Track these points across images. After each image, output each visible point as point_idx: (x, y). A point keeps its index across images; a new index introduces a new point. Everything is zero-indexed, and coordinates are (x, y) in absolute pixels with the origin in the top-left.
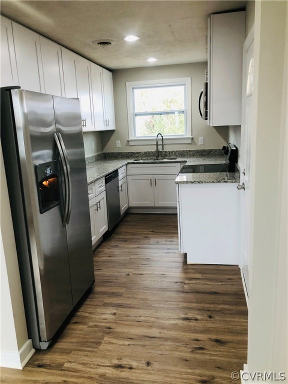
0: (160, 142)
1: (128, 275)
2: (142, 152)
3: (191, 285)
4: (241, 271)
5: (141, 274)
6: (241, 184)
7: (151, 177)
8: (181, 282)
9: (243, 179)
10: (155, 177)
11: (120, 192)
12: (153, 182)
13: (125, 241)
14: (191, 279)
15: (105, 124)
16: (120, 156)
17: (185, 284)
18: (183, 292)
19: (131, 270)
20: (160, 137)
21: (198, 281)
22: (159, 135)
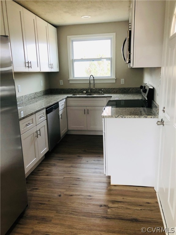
0: (92, 82)
1: (60, 196)
2: (79, 89)
3: (113, 209)
4: (157, 193)
5: (71, 196)
6: (160, 120)
7: (85, 108)
8: (105, 206)
9: (161, 115)
10: (88, 108)
11: (60, 119)
12: (86, 112)
13: (62, 160)
14: (114, 202)
15: (50, 67)
16: (63, 92)
17: (109, 208)
18: (107, 218)
19: (63, 190)
20: (92, 78)
21: (120, 205)
22: (92, 76)
